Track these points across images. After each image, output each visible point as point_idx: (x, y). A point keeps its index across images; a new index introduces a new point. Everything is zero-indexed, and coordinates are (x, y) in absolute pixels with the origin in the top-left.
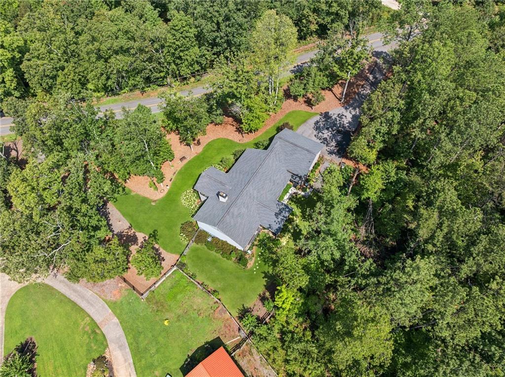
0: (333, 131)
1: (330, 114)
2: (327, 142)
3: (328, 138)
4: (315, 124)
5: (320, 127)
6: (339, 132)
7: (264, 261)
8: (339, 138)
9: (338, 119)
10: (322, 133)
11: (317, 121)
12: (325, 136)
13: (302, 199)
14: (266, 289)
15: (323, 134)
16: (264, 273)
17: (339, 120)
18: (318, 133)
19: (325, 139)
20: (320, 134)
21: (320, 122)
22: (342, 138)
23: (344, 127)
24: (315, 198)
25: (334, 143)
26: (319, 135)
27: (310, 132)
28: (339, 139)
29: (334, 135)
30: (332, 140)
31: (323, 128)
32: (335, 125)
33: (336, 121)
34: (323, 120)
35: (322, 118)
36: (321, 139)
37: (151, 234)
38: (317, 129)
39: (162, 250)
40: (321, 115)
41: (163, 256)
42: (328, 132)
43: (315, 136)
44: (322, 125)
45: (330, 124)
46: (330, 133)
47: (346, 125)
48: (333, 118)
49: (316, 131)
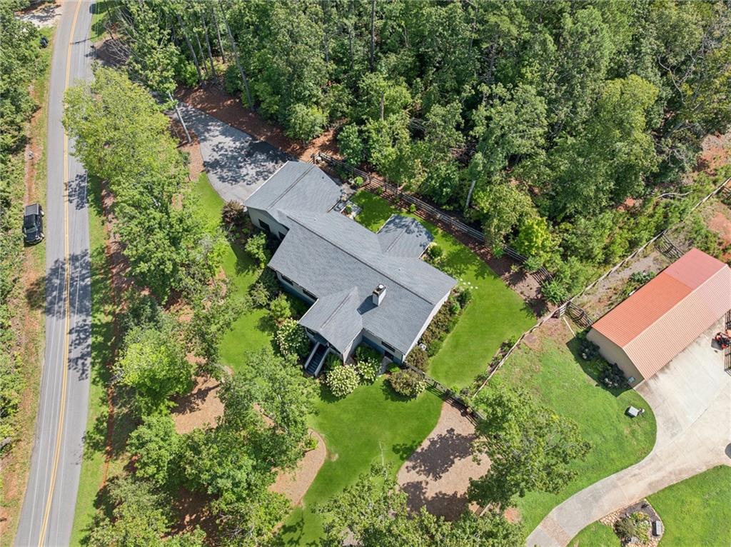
0: (245, 161)
1: (208, 161)
2: (264, 172)
3: (258, 170)
4: (224, 182)
5: (232, 177)
6: (249, 155)
7: (460, 274)
8: (261, 157)
9: (222, 152)
10: (245, 176)
11: (219, 178)
12: (253, 172)
13: (363, 215)
14: (500, 276)
15: (247, 174)
16: (477, 275)
17: (226, 151)
18: (245, 180)
19: (259, 173)
20: (246, 178)
21: (221, 175)
22: (263, 152)
23: (242, 149)
24: (363, 201)
25: (270, 165)
26: (249, 180)
27: (240, 188)
29: (253, 162)
30: (263, 166)
31: (237, 173)
32: (233, 158)
33: (226, 155)
34: (219, 170)
35: (215, 172)
36: (256, 179)
37: (402, 458)
38: (236, 181)
39: (433, 435)
40: (208, 171)
41: (444, 433)
42: (246, 168)
43: (250, 184)
44: (230, 174)
45: (230, 163)
46: (247, 165)
47: (239, 145)
48: (218, 158)
49: (239, 182)
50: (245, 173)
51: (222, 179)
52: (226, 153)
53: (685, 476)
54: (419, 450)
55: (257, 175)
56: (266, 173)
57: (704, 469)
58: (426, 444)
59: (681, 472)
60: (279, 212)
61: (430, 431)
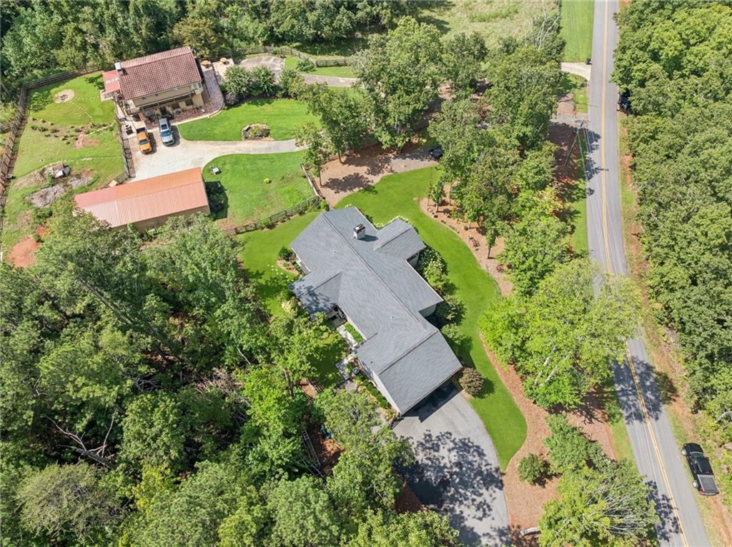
0: (451, 475)
1: (497, 490)
2: (429, 448)
3: (436, 454)
4: (478, 447)
5: (469, 452)
6: (445, 483)
8: (430, 475)
9: (479, 500)
10: (453, 449)
11: (484, 455)
12: (443, 452)
13: (337, 357)
15: (450, 450)
16: (262, 274)
17: (473, 500)
18: (453, 441)
19: (436, 448)
20: (452, 445)
21: (482, 459)
22: (428, 482)
23: (453, 500)
24: (330, 375)
25: (421, 457)
26: (448, 441)
27: (461, 429)
28: (429, 473)
29: (441, 469)
30: (429, 459)
31: (462, 456)
32: (465, 485)
33: (474, 493)
34: (484, 468)
35: (488, 467)
36: (440, 440)
37: (374, 188)
38: (464, 444)
39: (349, 192)
40: (497, 470)
41: (342, 193)
42: (450, 462)
43: (447, 433)
44: (470, 458)
45: (470, 475)
46: (448, 465)
47: (456, 507)
48: (483, 491)
49: (460, 440)
50: (454, 453)
51: (481, 454)
52: (474, 497)
53: (213, 142)
54: (361, 188)
55: (438, 446)
56: (428, 445)
57: (199, 142)
58: (356, 190)
59: (213, 144)
60: (426, 328)
61: (350, 196)
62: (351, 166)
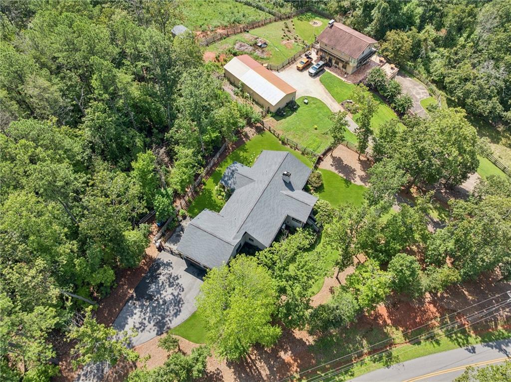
0: (156, 300)
1: (156, 332)
2: (169, 281)
3: (167, 286)
4: (180, 311)
5: (175, 306)
6: (150, 298)
8: (153, 287)
9: (146, 322)
10: (174, 296)
11: (176, 316)
12: (170, 290)
14: (245, 143)
15: (172, 294)
16: (247, 152)
17: (145, 319)
18: (179, 294)
19: (171, 285)
20: (176, 294)
21: (173, 316)
22: (148, 287)
23: (142, 306)
25: (162, 278)
26: (178, 290)
27: (188, 296)
28: (154, 286)
29: (158, 292)
30: (163, 283)
31: (171, 303)
32: (153, 311)
33: (150, 317)
34: (167, 319)
35: (169, 322)
36: (177, 285)
37: (351, 184)
38: (179, 302)
39: (336, 172)
40: (169, 328)
41: (333, 168)
42: (165, 297)
43: (183, 289)
44: (171, 308)
45: (160, 311)
46: (162, 296)
47: (138, 310)
48: (153, 323)
49: (181, 298)
50: (171, 297)
51: (176, 315)
52: (147, 319)
53: (327, 91)
54: (345, 177)
55: (173, 286)
56: (171, 279)
57: (323, 86)
58: (342, 175)
59: (326, 92)
61: (334, 173)
62: (360, 165)
